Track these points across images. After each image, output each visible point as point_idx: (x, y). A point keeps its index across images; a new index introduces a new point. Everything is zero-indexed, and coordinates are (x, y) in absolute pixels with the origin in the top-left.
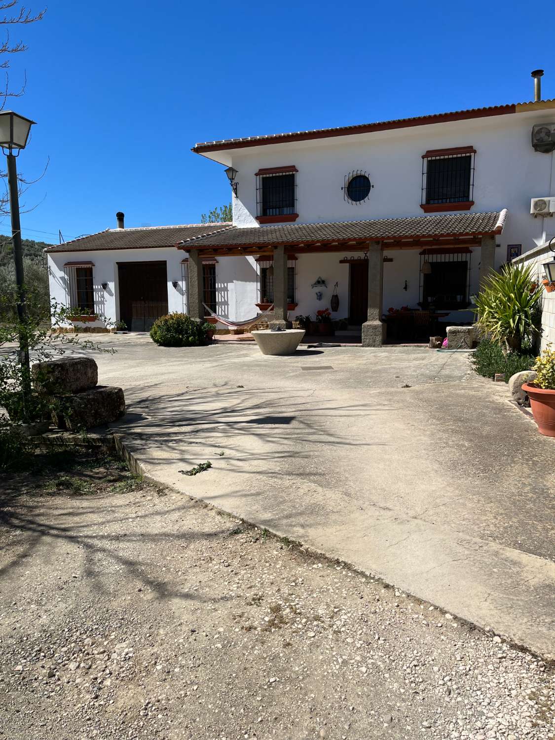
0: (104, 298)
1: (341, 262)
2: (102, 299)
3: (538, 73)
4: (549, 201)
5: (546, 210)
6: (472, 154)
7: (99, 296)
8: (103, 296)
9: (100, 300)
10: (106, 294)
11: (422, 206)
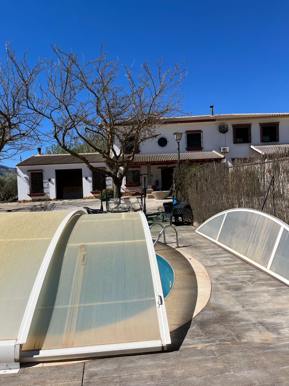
0: (49, 186)
1: (158, 168)
2: (48, 186)
3: (212, 107)
4: (227, 148)
5: (226, 151)
6: (201, 133)
7: (46, 185)
8: (48, 185)
9: (47, 186)
10: (50, 184)
11: (186, 149)
